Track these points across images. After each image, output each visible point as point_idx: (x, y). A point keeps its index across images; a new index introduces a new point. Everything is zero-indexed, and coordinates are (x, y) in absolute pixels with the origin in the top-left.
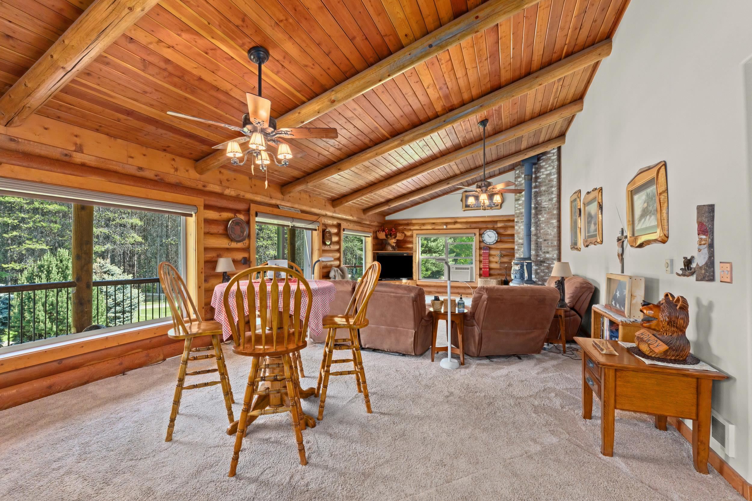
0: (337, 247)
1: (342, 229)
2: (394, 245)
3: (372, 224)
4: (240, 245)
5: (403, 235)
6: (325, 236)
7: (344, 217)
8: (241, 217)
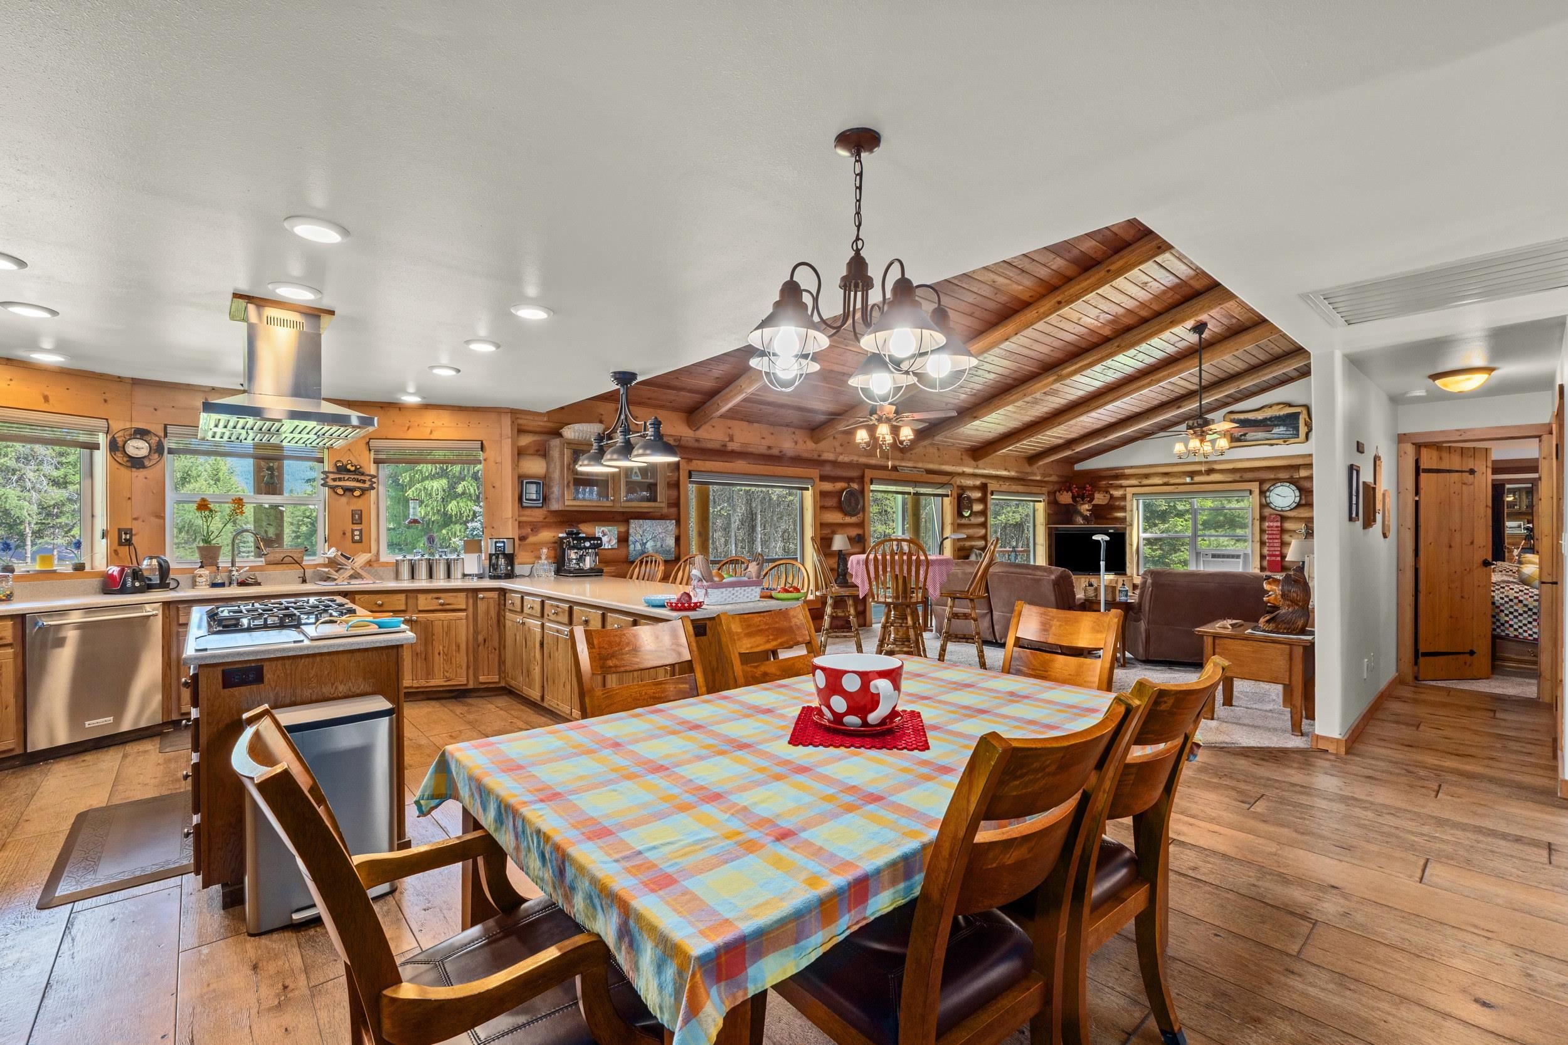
0: (981, 519)
1: (989, 492)
2: (1088, 513)
3: (1046, 479)
4: (853, 520)
5: (1108, 496)
6: (962, 503)
7: (994, 472)
8: (855, 486)
